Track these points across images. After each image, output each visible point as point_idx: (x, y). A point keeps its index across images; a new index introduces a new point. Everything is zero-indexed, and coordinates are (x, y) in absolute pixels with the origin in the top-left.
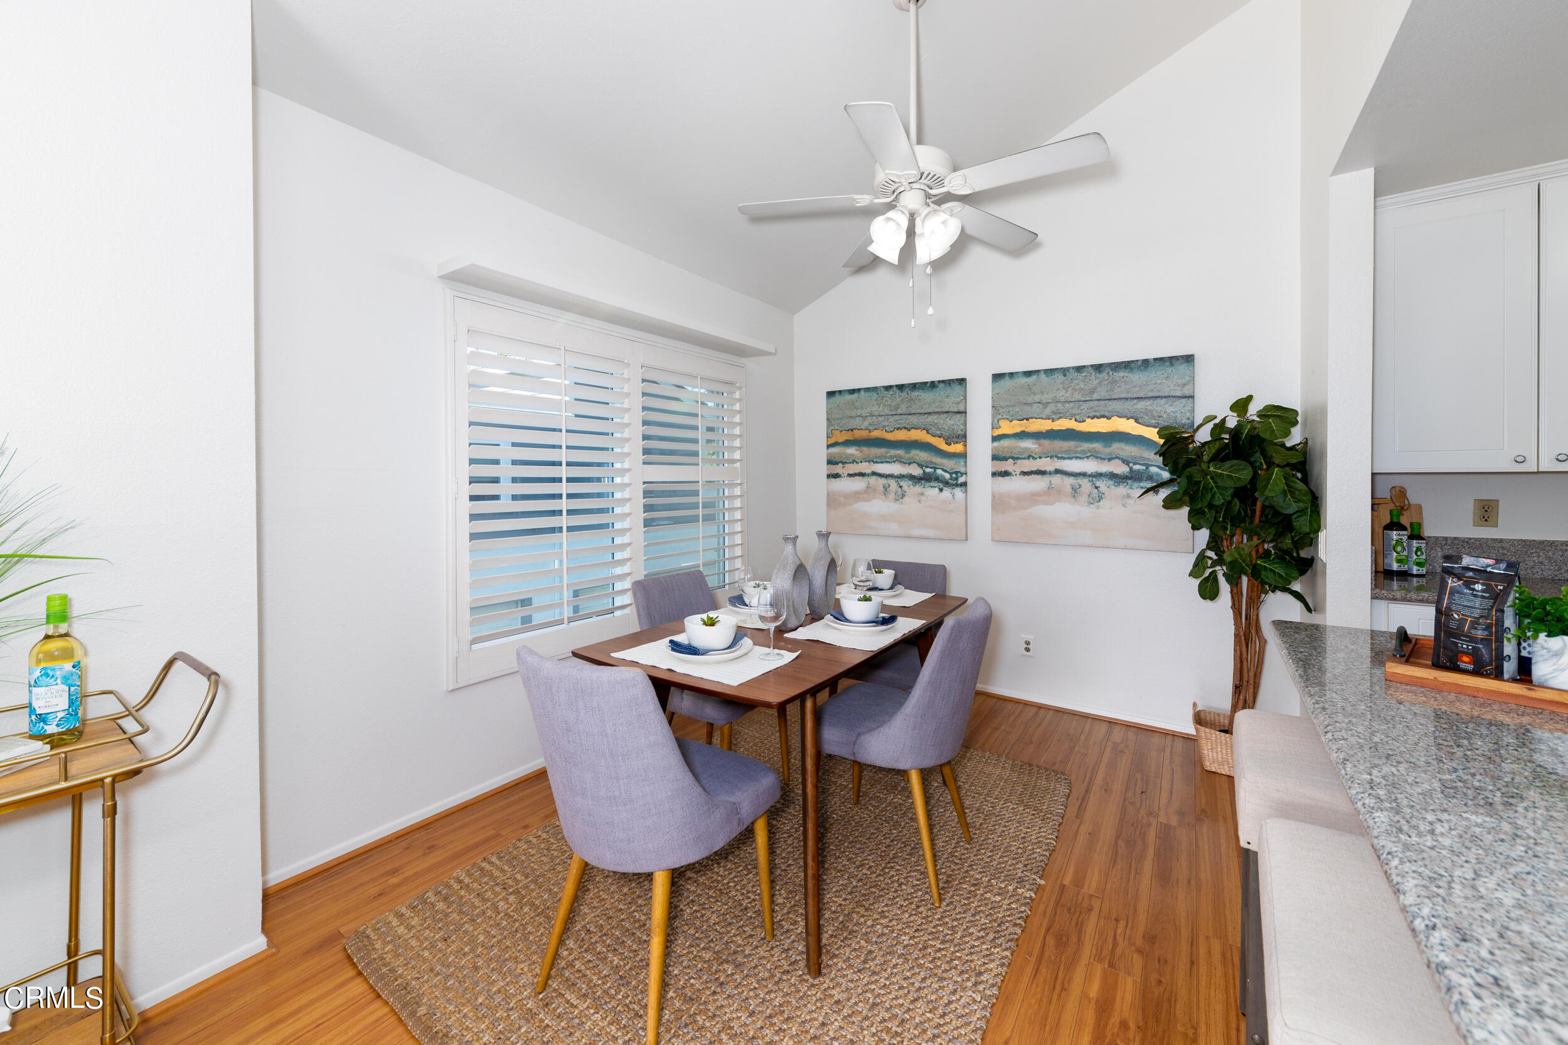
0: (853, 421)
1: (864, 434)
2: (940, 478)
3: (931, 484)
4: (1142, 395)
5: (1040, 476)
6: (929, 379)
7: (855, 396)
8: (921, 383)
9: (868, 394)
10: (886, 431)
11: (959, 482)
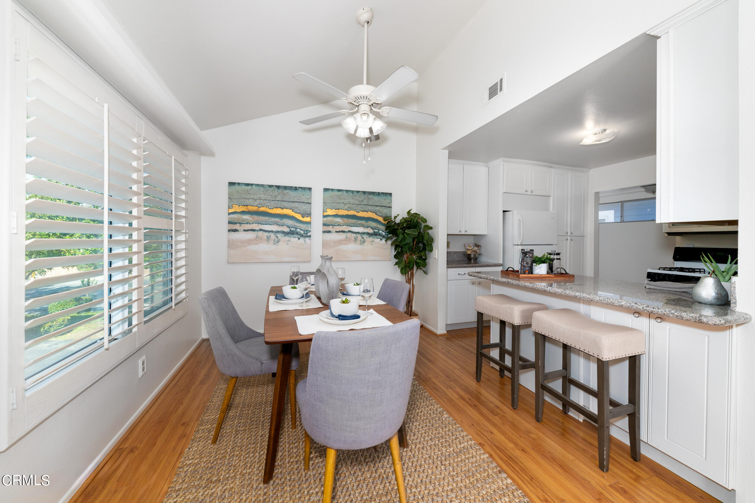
0: (247, 200)
1: (255, 209)
2: (299, 233)
3: (294, 236)
4: (377, 205)
5: (343, 233)
6: (294, 185)
7: (249, 187)
8: (290, 187)
9: (257, 188)
10: (269, 208)
11: (308, 235)
